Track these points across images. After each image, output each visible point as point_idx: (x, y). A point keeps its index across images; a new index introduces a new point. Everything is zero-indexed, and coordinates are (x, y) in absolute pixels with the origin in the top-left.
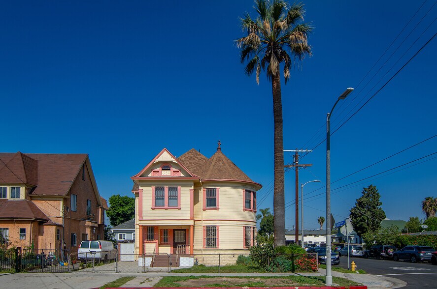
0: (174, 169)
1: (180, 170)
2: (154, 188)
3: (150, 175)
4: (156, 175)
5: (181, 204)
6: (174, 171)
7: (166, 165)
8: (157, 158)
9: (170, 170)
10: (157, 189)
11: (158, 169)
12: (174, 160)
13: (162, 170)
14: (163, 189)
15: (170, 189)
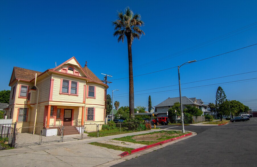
0: (76, 71)
1: (79, 72)
2: (62, 80)
3: (60, 71)
4: (64, 72)
5: (79, 93)
6: (76, 72)
7: (71, 67)
8: (68, 61)
9: (73, 70)
10: (64, 81)
11: (66, 68)
12: (78, 65)
13: (68, 69)
14: (68, 82)
15: (73, 82)
